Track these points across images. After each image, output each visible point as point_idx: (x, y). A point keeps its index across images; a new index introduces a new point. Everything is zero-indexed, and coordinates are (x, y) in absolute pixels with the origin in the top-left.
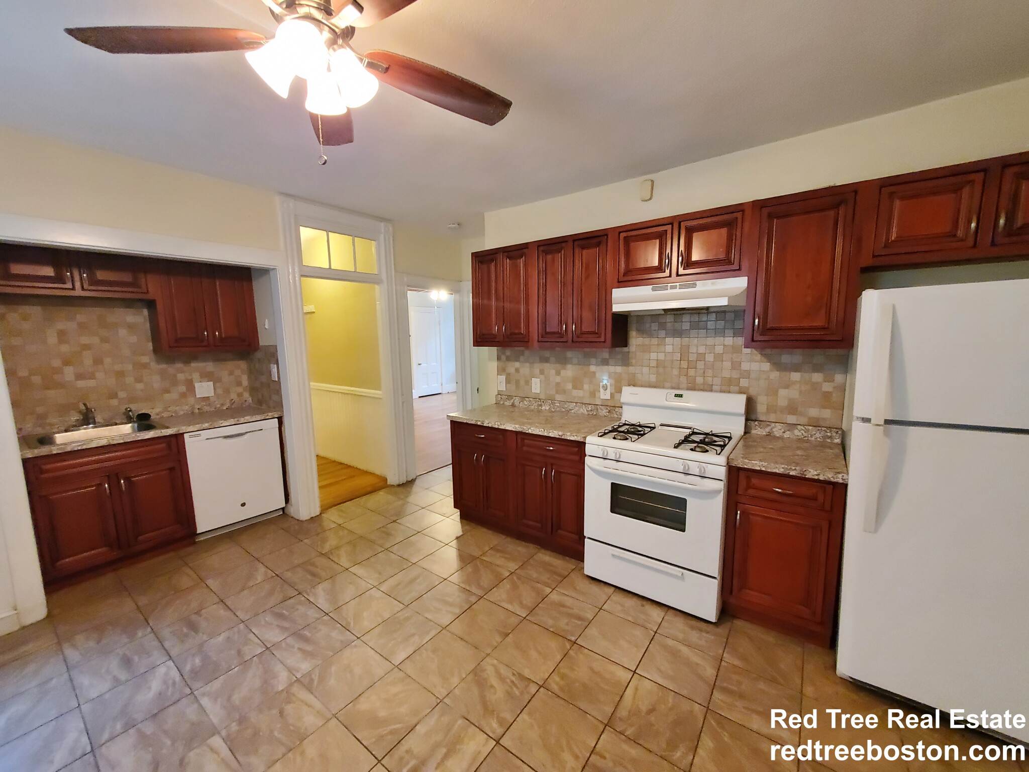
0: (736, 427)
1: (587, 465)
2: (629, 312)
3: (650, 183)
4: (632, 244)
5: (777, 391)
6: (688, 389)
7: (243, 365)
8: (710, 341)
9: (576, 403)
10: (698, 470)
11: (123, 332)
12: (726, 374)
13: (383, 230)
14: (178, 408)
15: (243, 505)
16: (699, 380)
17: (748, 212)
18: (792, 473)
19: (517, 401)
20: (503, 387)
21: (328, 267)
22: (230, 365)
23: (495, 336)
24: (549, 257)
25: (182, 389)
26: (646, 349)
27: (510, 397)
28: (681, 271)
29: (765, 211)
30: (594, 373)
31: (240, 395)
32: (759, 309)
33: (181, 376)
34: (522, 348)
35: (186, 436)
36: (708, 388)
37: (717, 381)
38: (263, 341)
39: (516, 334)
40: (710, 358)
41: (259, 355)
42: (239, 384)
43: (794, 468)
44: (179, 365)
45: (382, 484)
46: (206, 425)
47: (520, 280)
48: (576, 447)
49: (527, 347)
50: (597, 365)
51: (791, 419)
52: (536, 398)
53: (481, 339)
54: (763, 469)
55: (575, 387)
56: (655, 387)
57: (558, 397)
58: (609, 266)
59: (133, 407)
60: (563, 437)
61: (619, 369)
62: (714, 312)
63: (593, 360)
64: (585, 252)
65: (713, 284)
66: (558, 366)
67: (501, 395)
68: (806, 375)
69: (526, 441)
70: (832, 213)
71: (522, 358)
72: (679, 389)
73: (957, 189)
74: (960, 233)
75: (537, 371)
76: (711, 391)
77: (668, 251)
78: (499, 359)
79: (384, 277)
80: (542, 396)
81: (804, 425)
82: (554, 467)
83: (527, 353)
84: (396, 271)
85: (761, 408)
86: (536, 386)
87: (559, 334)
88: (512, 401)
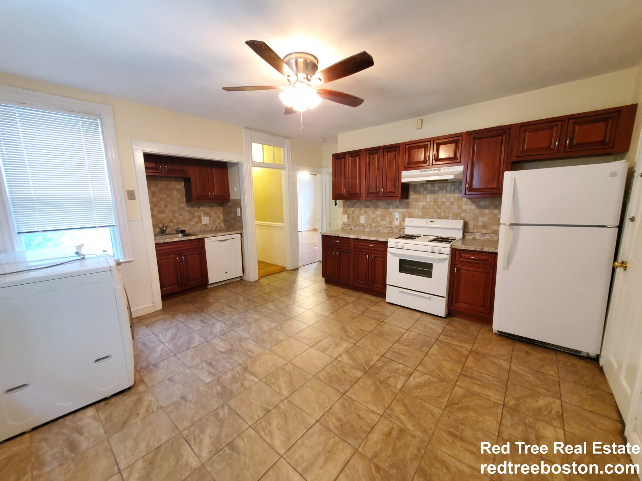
0: (458, 235)
1: (389, 251)
2: (410, 182)
3: (421, 121)
4: (411, 151)
5: (478, 218)
6: (437, 218)
7: (221, 209)
8: (448, 196)
9: (383, 227)
10: (438, 250)
11: (175, 193)
12: (455, 211)
13: (286, 143)
14: (195, 228)
15: (226, 273)
16: (442, 214)
17: (464, 136)
18: (478, 250)
19: (353, 227)
20: (345, 220)
21: (263, 162)
22: (216, 209)
23: (343, 195)
24: (371, 156)
25: (197, 219)
26: (417, 200)
27: (349, 225)
28: (434, 163)
29: (472, 136)
30: (392, 212)
31: (219, 224)
32: (468, 179)
33: (196, 214)
34: (356, 201)
35: (205, 239)
36: (446, 217)
37: (451, 214)
38: (232, 197)
39: (354, 193)
40: (448, 204)
41: (230, 204)
42: (219, 218)
43: (478, 247)
44: (195, 208)
45: (283, 270)
46: (213, 235)
47: (357, 167)
48: (383, 244)
49: (358, 200)
50: (393, 208)
51: (484, 231)
52: (362, 225)
53: (336, 196)
54: (466, 249)
55: (382, 219)
56: (421, 218)
57: (373, 225)
58: (401, 160)
59: (179, 226)
60: (377, 240)
61: (404, 210)
62: (450, 182)
63: (391, 206)
64: (389, 154)
65: (448, 169)
66: (374, 209)
67: (344, 224)
68: (491, 211)
69: (359, 243)
70: (500, 138)
71: (355, 206)
72: (433, 218)
73: (551, 128)
74: (552, 147)
75: (363, 212)
76: (448, 219)
77: (428, 154)
78: (344, 206)
79: (286, 166)
80: (365, 225)
81: (489, 234)
82: (372, 254)
83: (358, 203)
84: (292, 163)
85: (471, 226)
86: (363, 219)
87: (376, 193)
88: (350, 227)
